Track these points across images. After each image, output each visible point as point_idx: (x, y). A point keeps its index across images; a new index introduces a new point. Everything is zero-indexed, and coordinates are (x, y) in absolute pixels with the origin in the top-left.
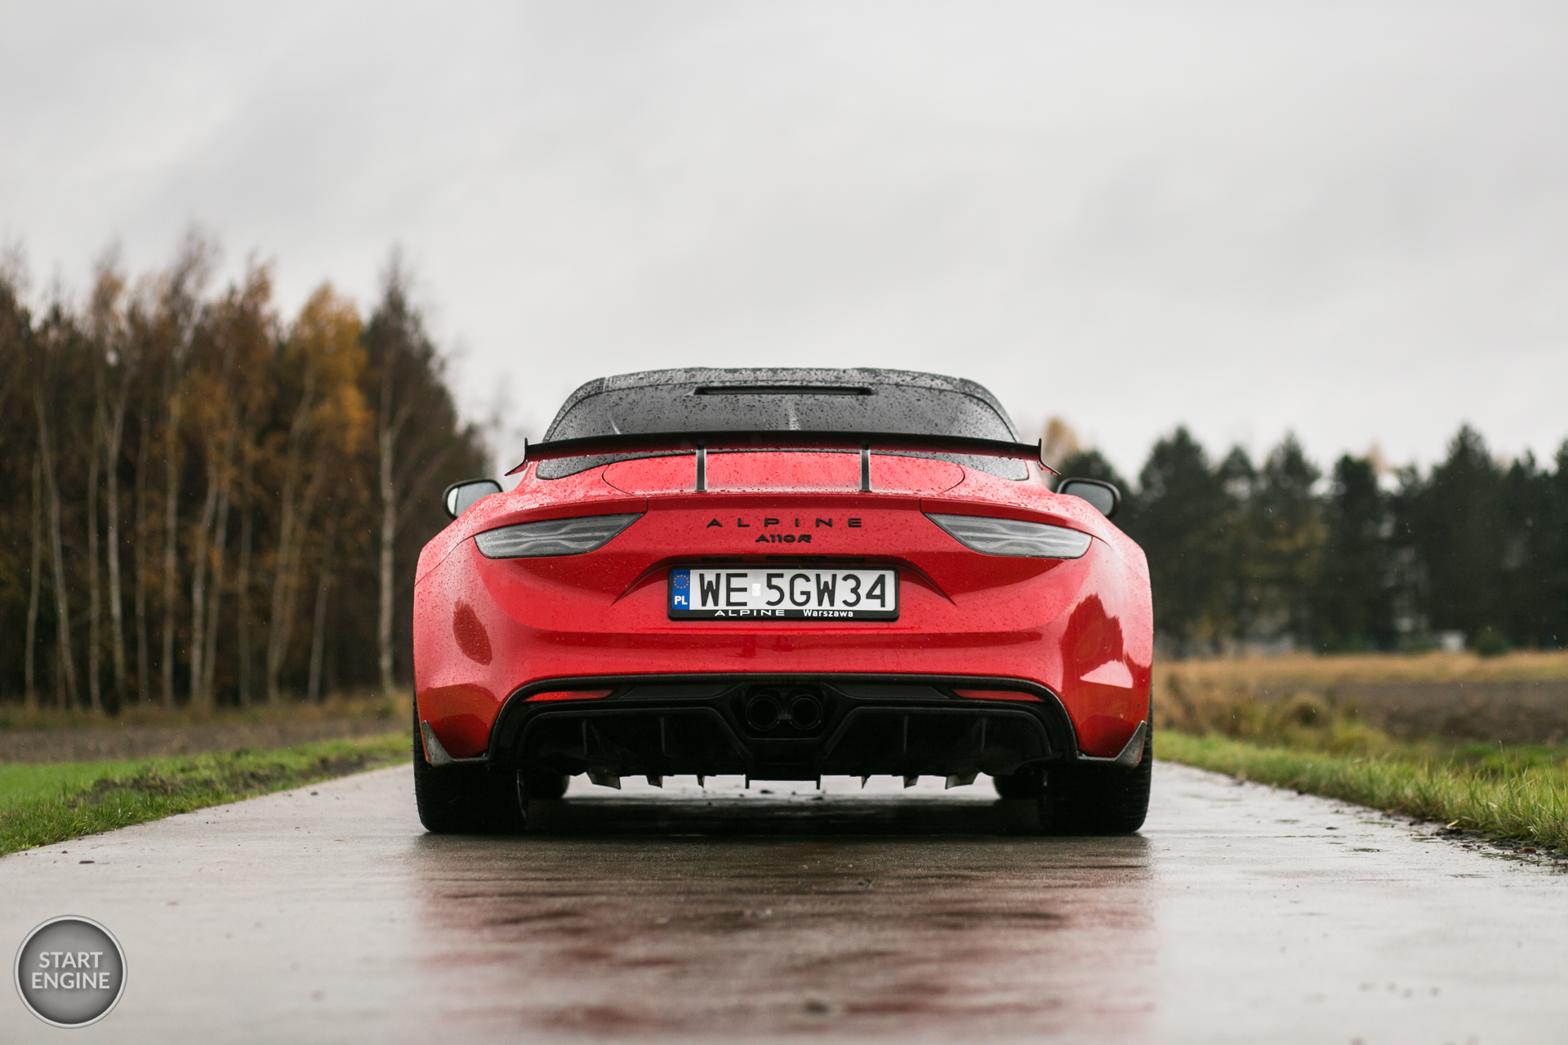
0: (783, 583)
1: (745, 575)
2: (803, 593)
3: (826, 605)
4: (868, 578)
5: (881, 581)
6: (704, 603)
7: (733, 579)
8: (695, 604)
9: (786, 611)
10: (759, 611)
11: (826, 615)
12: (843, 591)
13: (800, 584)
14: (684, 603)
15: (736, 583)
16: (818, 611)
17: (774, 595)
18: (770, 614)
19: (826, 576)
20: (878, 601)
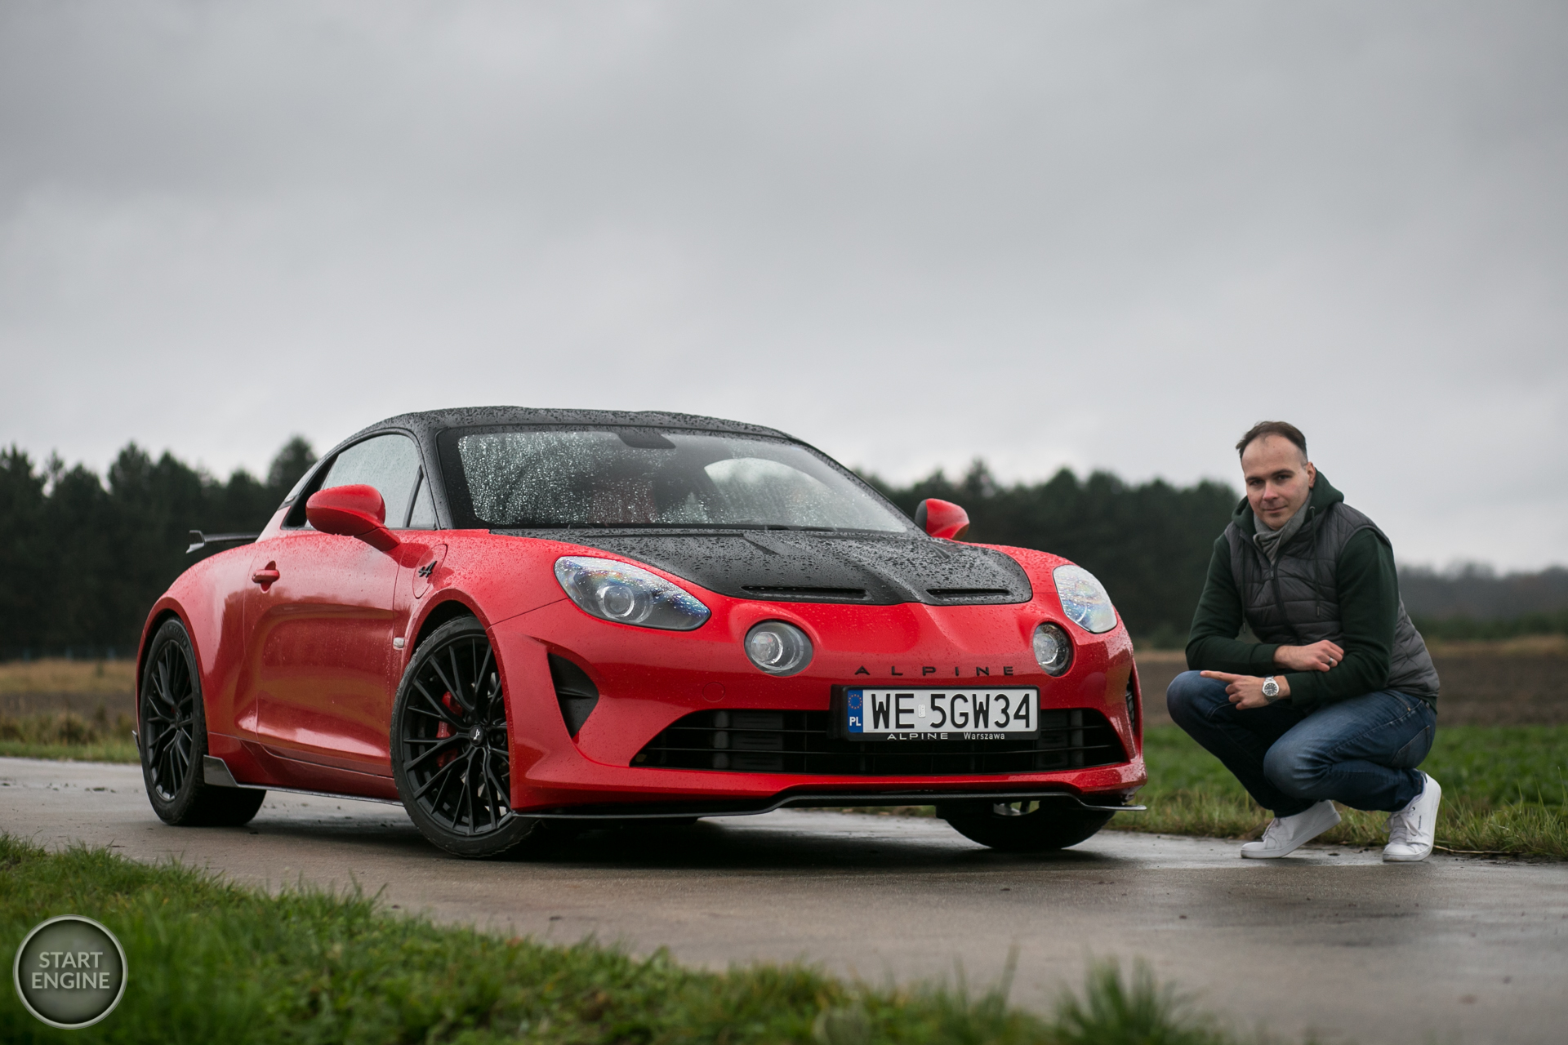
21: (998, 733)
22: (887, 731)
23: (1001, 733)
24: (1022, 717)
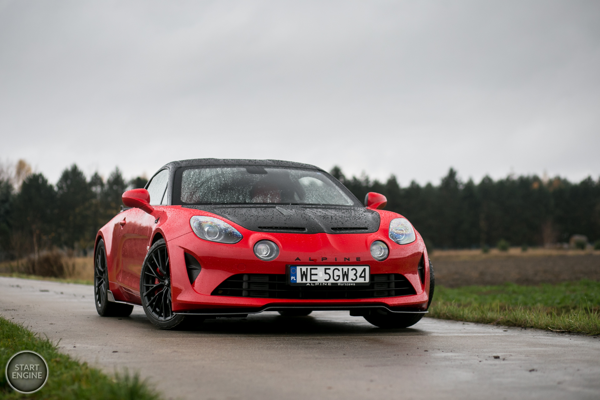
21: (352, 283)
22: (306, 282)
23: (353, 283)
24: (363, 277)
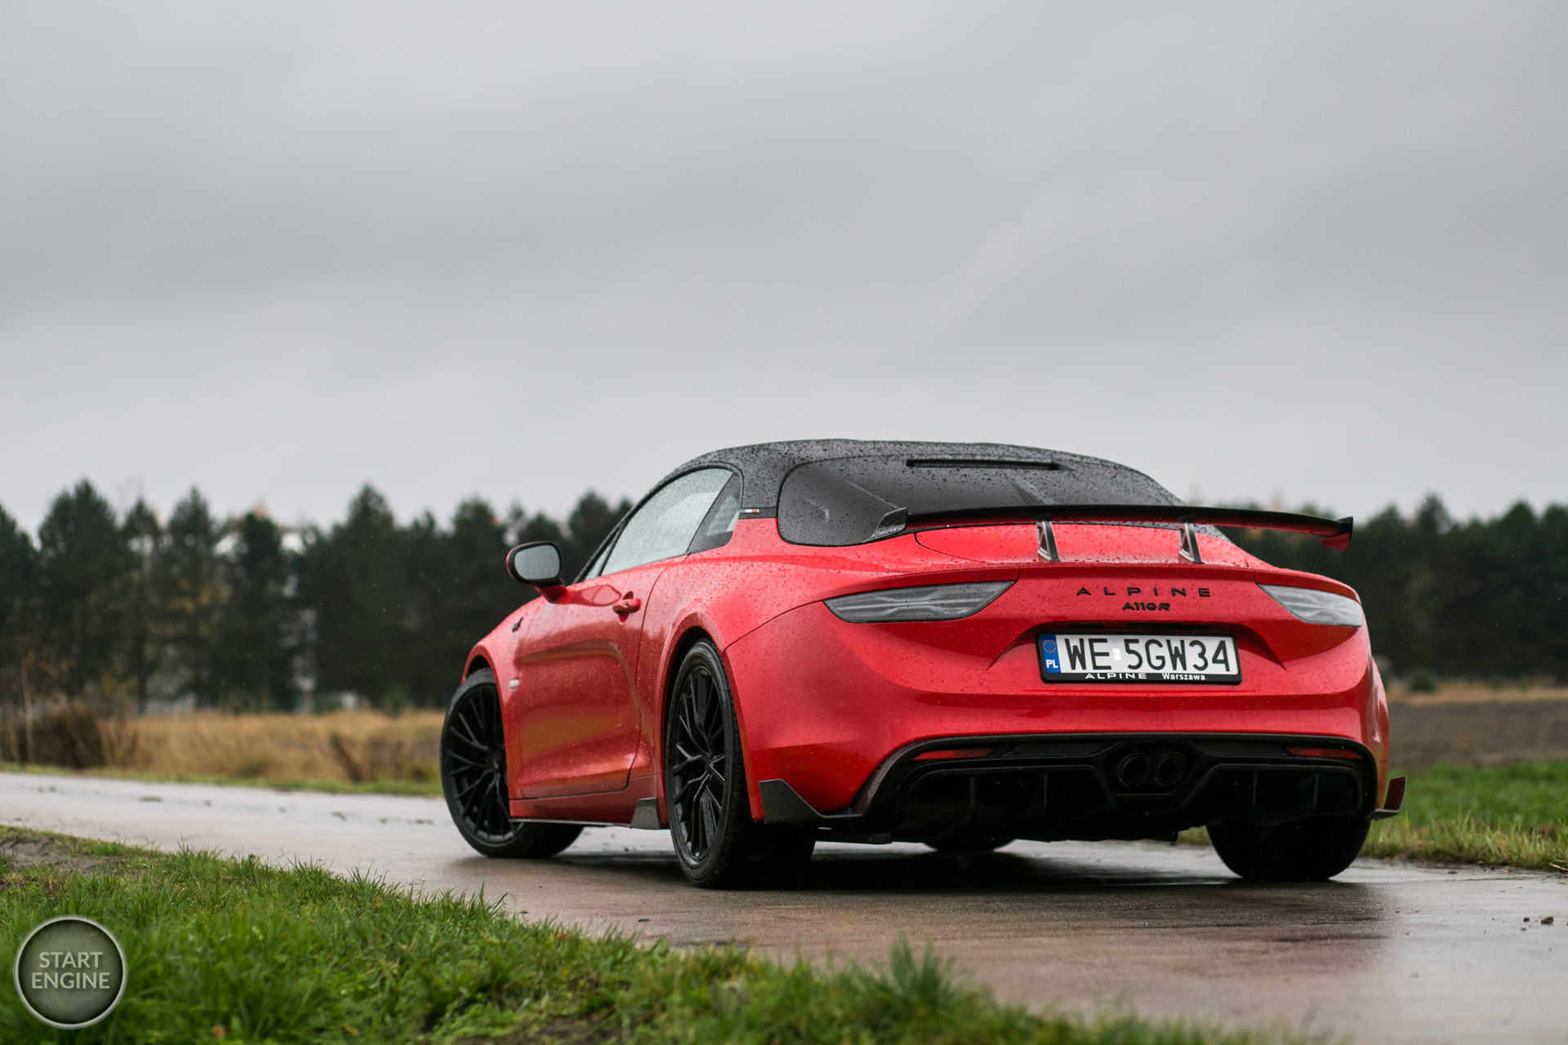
0: (1140, 647)
1: (1105, 641)
2: (1158, 658)
3: (1180, 669)
4: (1211, 644)
5: (1222, 646)
6: (1073, 667)
7: (1095, 645)
8: (1065, 667)
9: (1147, 674)
10: (1124, 674)
11: (1182, 678)
12: (1192, 655)
13: (1153, 648)
14: (1055, 667)
15: (1098, 648)
16: (1175, 674)
17: (1134, 661)
18: (1133, 677)
19: (1176, 642)
20: (1223, 666)
